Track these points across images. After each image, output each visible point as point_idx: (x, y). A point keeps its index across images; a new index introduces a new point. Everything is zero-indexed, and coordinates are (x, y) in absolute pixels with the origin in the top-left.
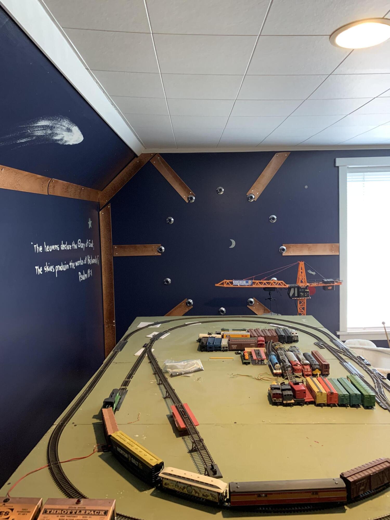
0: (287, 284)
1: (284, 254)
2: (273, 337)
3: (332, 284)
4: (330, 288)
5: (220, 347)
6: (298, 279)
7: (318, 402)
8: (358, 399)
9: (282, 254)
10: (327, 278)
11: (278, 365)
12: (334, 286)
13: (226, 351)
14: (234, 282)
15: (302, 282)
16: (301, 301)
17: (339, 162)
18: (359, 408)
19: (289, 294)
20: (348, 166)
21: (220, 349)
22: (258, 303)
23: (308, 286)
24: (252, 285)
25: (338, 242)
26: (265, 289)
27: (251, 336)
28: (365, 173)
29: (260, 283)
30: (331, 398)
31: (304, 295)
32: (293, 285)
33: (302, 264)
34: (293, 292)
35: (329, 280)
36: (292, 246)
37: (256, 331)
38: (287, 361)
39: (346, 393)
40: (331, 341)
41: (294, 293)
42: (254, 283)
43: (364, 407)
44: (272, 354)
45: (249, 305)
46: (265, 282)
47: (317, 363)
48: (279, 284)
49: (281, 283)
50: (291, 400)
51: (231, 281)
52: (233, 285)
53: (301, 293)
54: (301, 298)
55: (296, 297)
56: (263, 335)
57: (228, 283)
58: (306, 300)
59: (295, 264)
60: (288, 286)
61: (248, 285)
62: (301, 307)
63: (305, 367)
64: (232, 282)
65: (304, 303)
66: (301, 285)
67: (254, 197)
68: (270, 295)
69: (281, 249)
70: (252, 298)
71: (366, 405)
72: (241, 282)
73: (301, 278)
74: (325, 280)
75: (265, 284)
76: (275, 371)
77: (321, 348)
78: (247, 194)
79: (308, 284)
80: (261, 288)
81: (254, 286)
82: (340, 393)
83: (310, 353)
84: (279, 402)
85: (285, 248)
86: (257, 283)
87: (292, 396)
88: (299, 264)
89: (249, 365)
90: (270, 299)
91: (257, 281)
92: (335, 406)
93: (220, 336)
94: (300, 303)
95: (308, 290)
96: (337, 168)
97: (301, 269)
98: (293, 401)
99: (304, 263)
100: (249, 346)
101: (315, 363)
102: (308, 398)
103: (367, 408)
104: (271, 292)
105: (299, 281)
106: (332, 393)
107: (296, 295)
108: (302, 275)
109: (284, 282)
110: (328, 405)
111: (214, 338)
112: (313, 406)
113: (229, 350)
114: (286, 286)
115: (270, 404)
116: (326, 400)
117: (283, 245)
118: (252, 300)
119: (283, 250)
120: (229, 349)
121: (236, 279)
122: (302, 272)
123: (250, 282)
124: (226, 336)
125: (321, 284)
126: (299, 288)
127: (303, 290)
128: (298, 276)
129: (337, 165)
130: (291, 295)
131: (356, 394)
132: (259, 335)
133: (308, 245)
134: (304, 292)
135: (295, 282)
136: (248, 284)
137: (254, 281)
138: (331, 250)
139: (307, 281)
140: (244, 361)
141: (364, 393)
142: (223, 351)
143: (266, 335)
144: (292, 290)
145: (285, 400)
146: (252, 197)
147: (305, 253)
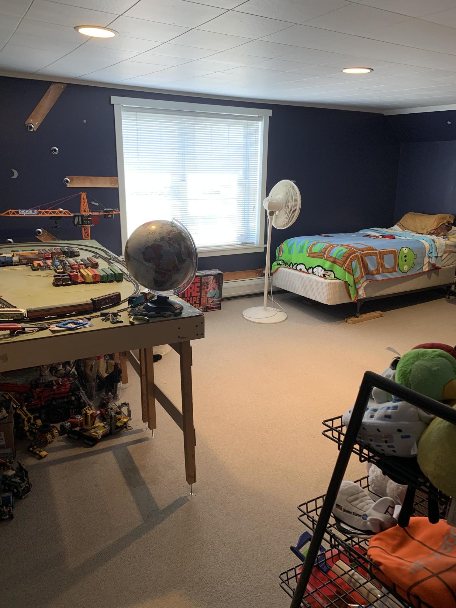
0: (71, 213)
1: (68, 185)
2: (58, 253)
3: (111, 213)
4: (110, 216)
5: (12, 262)
6: (81, 208)
7: (87, 281)
8: (113, 277)
9: (66, 185)
10: (106, 208)
11: (60, 266)
12: (113, 214)
13: (18, 265)
14: (19, 212)
15: (85, 211)
16: (85, 228)
17: (114, 100)
18: (113, 283)
19: (74, 222)
20: (122, 105)
21: (12, 264)
22: (46, 233)
23: (90, 214)
24: (38, 214)
25: (117, 176)
26: (51, 217)
27: (39, 253)
28: (138, 113)
29: (46, 212)
30: (95, 278)
31: (88, 222)
32: (77, 214)
33: (84, 195)
34: (77, 220)
35: (108, 209)
36: (75, 178)
37: (43, 250)
38: (67, 263)
39: (105, 274)
40: (106, 254)
41: (79, 221)
42: (40, 212)
43: (116, 281)
44: (56, 261)
45: (37, 235)
46: (51, 211)
47: (90, 263)
48: (64, 213)
49: (66, 212)
50: (69, 282)
51: (17, 210)
52: (19, 215)
53: (85, 221)
54: (85, 226)
55: (80, 225)
56: (49, 252)
57: (13, 212)
58: (90, 227)
59: (77, 194)
60: (72, 215)
61: (34, 215)
62: (86, 234)
63: (81, 266)
64: (18, 212)
65: (88, 230)
66: (84, 214)
67: (33, 127)
68: (56, 223)
69: (64, 181)
70: (40, 229)
71: (118, 279)
72: (27, 211)
73: (83, 207)
74: (106, 210)
75: (51, 213)
76: (58, 271)
77: (97, 258)
78: (26, 123)
79: (90, 213)
80: (48, 217)
81: (40, 215)
82: (101, 274)
83: (86, 259)
84: (60, 284)
85: (68, 180)
86: (43, 212)
87: (69, 279)
88: (81, 194)
89: (37, 271)
90: (56, 227)
91: (43, 211)
92: (98, 282)
93: (11, 256)
94: (85, 230)
95: (91, 219)
96: (112, 106)
97: (84, 200)
98: (70, 282)
99: (86, 194)
100: (37, 259)
101: (88, 263)
102: (80, 279)
103: (118, 281)
104: (57, 220)
105: (82, 210)
106: (96, 275)
107: (80, 223)
108: (84, 205)
109: (68, 211)
110: (94, 283)
111: (5, 258)
112: (84, 285)
113: (21, 265)
114: (70, 214)
115: (54, 286)
116: (92, 279)
117: (67, 177)
118: (40, 230)
119: (67, 181)
120: (20, 263)
121: (22, 209)
122: (84, 202)
123: (36, 211)
124: (17, 255)
125: (102, 213)
126: (82, 216)
127: (86, 218)
128: (81, 206)
129: (112, 103)
130: (76, 223)
131: (111, 274)
132: (46, 252)
133: (90, 178)
134: (87, 220)
135: (79, 212)
136: (34, 213)
137: (40, 210)
138: (111, 183)
139: (89, 210)
140: (34, 268)
141: (116, 273)
142: (15, 265)
143: (52, 252)
144: (77, 219)
145: (64, 282)
146: (31, 127)
147: (88, 185)
